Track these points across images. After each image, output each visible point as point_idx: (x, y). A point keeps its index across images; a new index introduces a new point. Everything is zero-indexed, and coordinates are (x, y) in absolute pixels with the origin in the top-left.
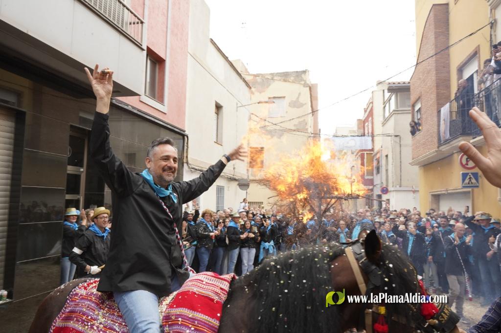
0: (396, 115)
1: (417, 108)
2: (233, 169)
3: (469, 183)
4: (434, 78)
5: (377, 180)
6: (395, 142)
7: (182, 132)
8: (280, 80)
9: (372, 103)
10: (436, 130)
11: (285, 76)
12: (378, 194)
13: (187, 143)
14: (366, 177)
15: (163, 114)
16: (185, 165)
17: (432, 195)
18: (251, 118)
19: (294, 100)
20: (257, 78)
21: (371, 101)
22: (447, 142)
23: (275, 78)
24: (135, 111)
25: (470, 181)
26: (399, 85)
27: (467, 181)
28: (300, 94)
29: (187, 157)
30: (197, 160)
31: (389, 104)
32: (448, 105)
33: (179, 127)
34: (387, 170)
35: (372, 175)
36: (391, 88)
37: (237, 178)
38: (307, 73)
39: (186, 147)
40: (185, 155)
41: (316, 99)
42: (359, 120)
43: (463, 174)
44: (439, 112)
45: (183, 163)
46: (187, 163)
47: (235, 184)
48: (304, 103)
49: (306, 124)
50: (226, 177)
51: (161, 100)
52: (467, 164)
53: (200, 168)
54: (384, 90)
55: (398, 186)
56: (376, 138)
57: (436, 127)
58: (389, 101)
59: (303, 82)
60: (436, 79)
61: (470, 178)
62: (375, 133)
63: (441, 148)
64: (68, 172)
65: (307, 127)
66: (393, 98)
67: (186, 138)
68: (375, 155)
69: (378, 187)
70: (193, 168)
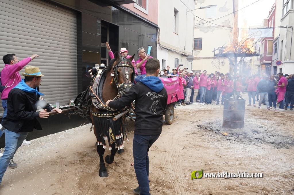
0: (291, 13)
2: (184, 49)
5: (275, 57)
6: (289, 31)
7: (156, 26)
9: (275, 6)
12: (274, 66)
13: (159, 32)
14: (267, 56)
15: (146, 15)
18: (195, 19)
19: (222, 7)
24: (132, 13)
28: (226, 2)
29: (159, 40)
30: (164, 43)
31: (287, 6)
33: (155, 23)
34: (281, 50)
35: (272, 54)
37: (186, 55)
39: (158, 35)
40: (158, 39)
42: (265, 19)
45: (157, 43)
46: (159, 44)
47: (185, 58)
48: (228, 8)
49: (230, 22)
50: (180, 53)
51: (145, 7)
53: (165, 47)
55: (288, 60)
56: (275, 29)
58: (287, 4)
62: (276, 26)
64: (102, 46)
65: (230, 24)
66: (290, 1)
67: (158, 29)
68: (274, 41)
69: (275, 61)
70: (162, 47)
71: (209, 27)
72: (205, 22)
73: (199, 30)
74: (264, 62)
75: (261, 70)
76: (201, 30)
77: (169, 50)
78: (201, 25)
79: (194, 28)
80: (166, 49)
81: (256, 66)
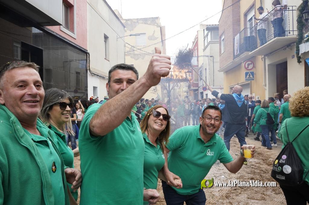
0: (211, 44)
1: (222, 39)
3: (249, 78)
4: (231, 20)
5: (201, 83)
6: (211, 60)
7: (86, 51)
8: (142, 23)
9: (197, 38)
10: (232, 50)
11: (145, 21)
12: (201, 92)
13: (89, 58)
14: (194, 82)
15: (74, 39)
16: (88, 71)
17: (230, 88)
18: (125, 46)
19: (151, 35)
20: (128, 22)
21: (197, 37)
22: (238, 56)
23: (139, 22)
24: (58, 36)
25: (250, 76)
26: (213, 26)
27: (248, 77)
28: (154, 31)
29: (89, 66)
30: (94, 69)
31: (207, 38)
32: (239, 34)
33: (84, 48)
34: (206, 77)
35: (198, 81)
36: (208, 28)
38: (159, 19)
39: (88, 61)
41: (165, 35)
43: (246, 73)
44: (234, 39)
45: (87, 69)
46: (89, 70)
48: (157, 37)
51: (72, 30)
52: (248, 68)
53: (97, 74)
54: (204, 30)
55: (212, 86)
56: (200, 59)
57: (232, 48)
58: (207, 36)
59: (156, 25)
60: (233, 21)
61: (249, 75)
62: (200, 55)
63: (234, 60)
66: (209, 34)
67: (88, 55)
68: (199, 69)
69: (201, 87)
70: (93, 73)
71: (140, 54)
72: (135, 49)
73: (130, 57)
74: (192, 88)
75: (190, 96)
76: (131, 57)
77: (100, 76)
78: (132, 52)
79: (125, 55)
80: (98, 75)
81: (185, 92)
